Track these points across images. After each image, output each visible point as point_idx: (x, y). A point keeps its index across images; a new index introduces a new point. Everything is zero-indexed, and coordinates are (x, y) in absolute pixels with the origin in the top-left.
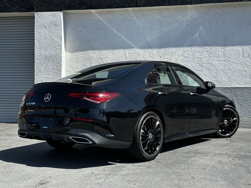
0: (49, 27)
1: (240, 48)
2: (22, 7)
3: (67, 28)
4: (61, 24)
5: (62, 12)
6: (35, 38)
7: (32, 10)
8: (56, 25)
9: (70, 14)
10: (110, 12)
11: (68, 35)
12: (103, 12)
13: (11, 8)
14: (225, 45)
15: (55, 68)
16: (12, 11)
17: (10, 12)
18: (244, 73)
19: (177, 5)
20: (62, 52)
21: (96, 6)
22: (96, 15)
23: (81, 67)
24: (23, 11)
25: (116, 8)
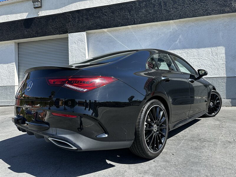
0: (78, 43)
1: (209, 49)
2: (61, 31)
3: (89, 43)
4: (85, 40)
5: (85, 32)
6: (69, 51)
7: (66, 32)
8: (82, 41)
9: (91, 33)
11: (90, 48)
13: (53, 32)
14: (199, 47)
16: (55, 34)
17: (53, 35)
18: (213, 67)
19: (163, 21)
21: (107, 26)
22: (108, 33)
24: (61, 34)
25: (120, 26)
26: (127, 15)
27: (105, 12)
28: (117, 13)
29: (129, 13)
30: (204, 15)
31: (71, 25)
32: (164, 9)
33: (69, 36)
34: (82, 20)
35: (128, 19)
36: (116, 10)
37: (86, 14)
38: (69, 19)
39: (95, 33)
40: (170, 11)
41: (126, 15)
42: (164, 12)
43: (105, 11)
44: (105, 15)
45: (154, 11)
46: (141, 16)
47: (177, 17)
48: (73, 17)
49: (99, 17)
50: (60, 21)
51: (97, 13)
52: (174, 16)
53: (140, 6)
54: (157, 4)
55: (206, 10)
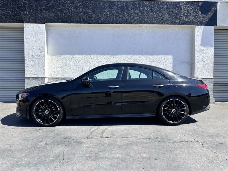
0: (35, 34)
2: (14, 20)
3: (48, 36)
4: (44, 33)
5: (44, 24)
6: (25, 42)
7: (22, 21)
8: (41, 33)
9: (50, 26)
10: (80, 26)
11: (50, 41)
12: (75, 26)
13: (5, 20)
15: (40, 64)
16: (7, 22)
17: (5, 22)
19: (125, 24)
20: (45, 53)
21: (70, 21)
23: (59, 64)
24: (15, 22)
25: (84, 23)
26: (91, 13)
27: (68, 6)
28: (80, 9)
29: (93, 11)
30: (159, 24)
31: (27, 14)
32: (127, 13)
33: (25, 26)
34: (42, 10)
35: (91, 17)
36: (79, 6)
37: (46, 4)
38: (25, 7)
39: (55, 26)
40: (132, 15)
41: (89, 12)
42: (126, 15)
43: (68, 4)
44: (68, 9)
45: (118, 13)
46: (104, 16)
47: (137, 22)
48: (30, 5)
49: (61, 10)
50: (14, 8)
51: (58, 6)
52: (135, 21)
53: (104, 6)
54: (120, 6)
55: (162, 19)
